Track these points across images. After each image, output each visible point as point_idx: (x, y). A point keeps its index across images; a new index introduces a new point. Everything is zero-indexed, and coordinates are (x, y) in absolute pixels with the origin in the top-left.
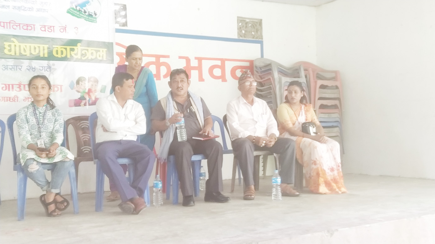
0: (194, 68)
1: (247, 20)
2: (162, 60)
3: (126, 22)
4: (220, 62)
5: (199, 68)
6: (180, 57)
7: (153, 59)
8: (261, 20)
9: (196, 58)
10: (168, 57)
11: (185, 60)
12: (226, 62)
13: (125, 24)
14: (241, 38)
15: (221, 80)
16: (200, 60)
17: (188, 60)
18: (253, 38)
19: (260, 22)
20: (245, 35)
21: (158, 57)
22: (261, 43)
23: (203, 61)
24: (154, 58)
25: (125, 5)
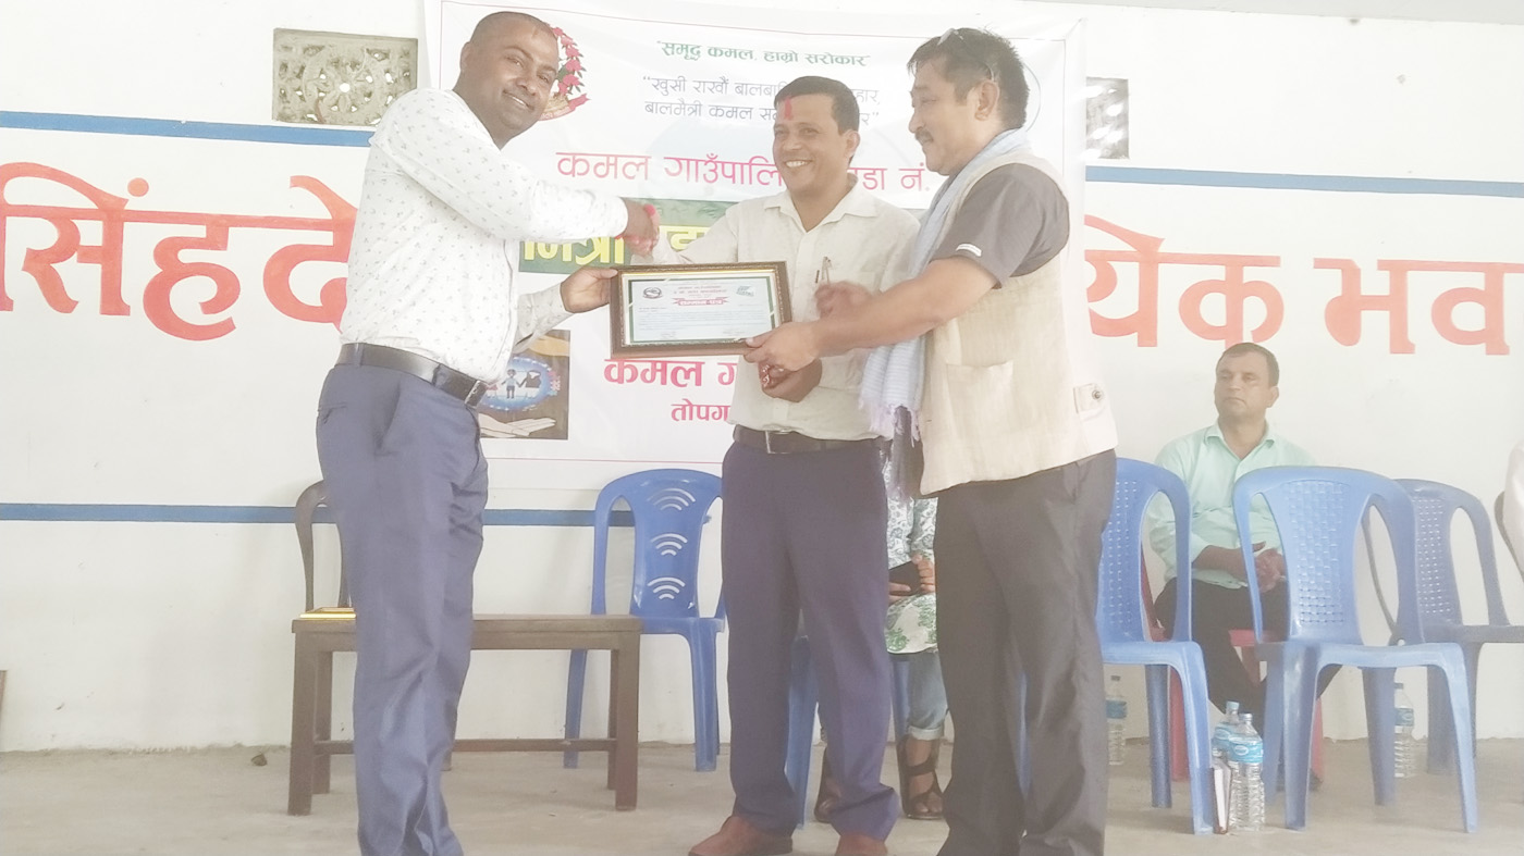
0: (1375, 303)
3: (1125, 143)
4: (1480, 275)
5: (1395, 302)
6: (1321, 264)
7: (1218, 273)
9: (1383, 265)
10: (1273, 262)
11: (1338, 272)
12: (1508, 277)
13: (1121, 150)
15: (1482, 347)
16: (1397, 270)
17: (1350, 272)
21: (1235, 263)
23: (1412, 276)
24: (1223, 268)
25: (1124, 82)
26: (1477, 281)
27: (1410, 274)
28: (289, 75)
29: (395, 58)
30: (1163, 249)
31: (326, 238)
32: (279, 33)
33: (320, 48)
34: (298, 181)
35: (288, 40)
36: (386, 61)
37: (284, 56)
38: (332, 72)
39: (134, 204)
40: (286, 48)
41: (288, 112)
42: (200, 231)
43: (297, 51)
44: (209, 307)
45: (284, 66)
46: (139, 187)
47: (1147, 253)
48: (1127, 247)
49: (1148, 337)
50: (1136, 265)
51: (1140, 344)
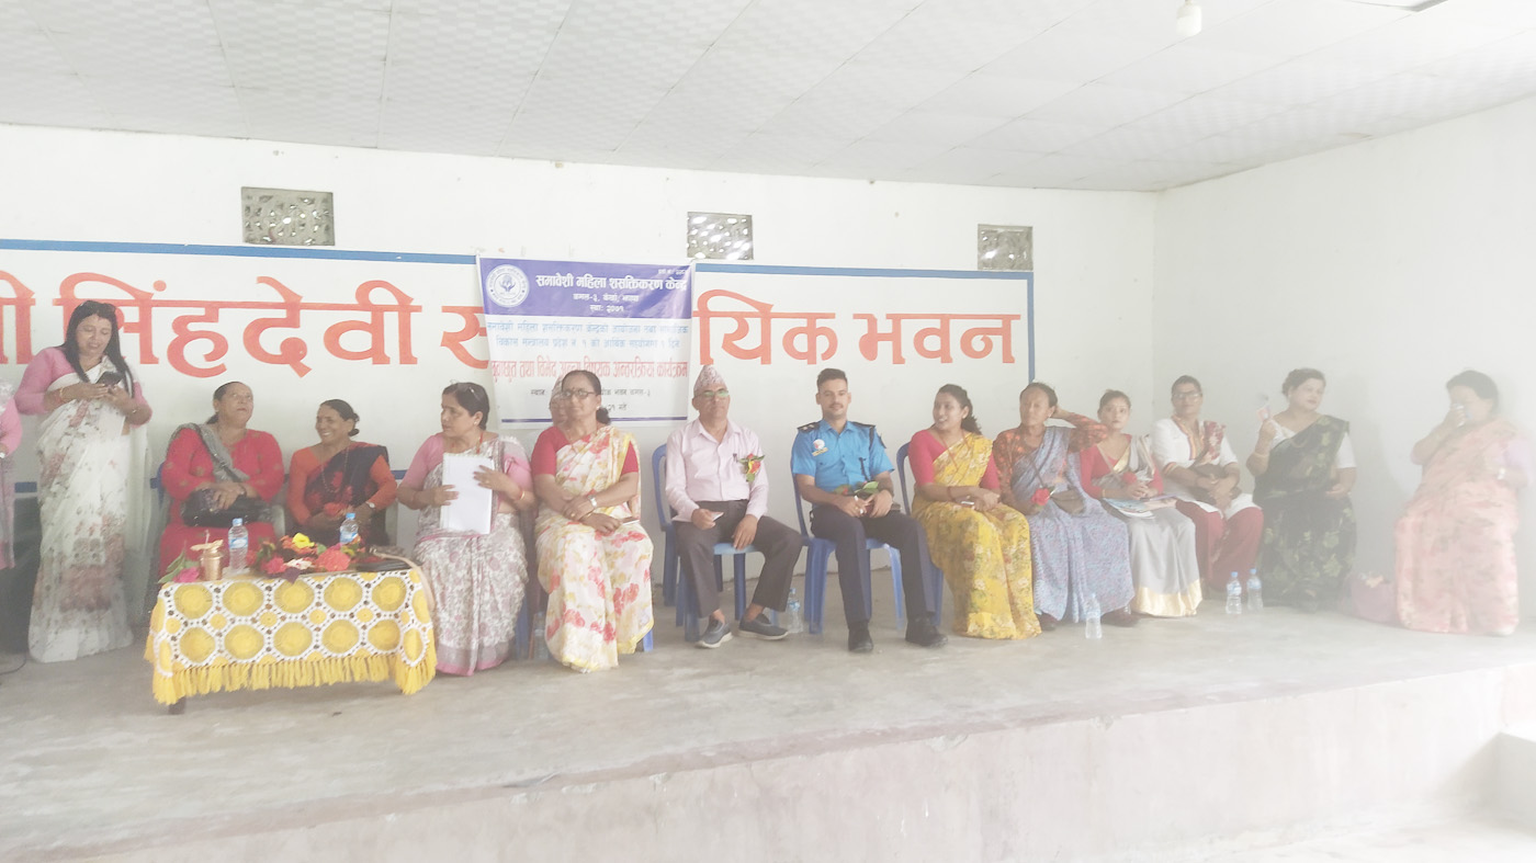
0: (885, 337)
1: (1001, 231)
2: (820, 323)
3: (751, 250)
4: (938, 321)
5: (895, 337)
6: (857, 316)
7: (803, 323)
8: (1031, 228)
9: (889, 316)
10: (831, 316)
11: (866, 321)
12: (952, 321)
13: (749, 255)
14: (985, 269)
15: (939, 359)
16: (896, 319)
17: (872, 320)
18: (1012, 268)
19: (1028, 233)
20: (993, 263)
21: (812, 317)
22: (1029, 277)
23: (904, 322)
24: (805, 320)
25: (750, 217)
26: (936, 324)
27: (903, 321)
28: (251, 214)
29: (319, 203)
30: (773, 310)
31: (282, 314)
32: (244, 189)
33: (270, 197)
34: (262, 280)
35: (250, 193)
36: (312, 206)
37: (248, 203)
38: (279, 212)
39: (158, 296)
40: (249, 198)
41: (252, 237)
42: (201, 312)
43: (256, 199)
44: (209, 357)
45: (248, 208)
46: (160, 286)
47: (765, 313)
48: (753, 310)
49: (766, 360)
50: (759, 319)
51: (763, 363)
